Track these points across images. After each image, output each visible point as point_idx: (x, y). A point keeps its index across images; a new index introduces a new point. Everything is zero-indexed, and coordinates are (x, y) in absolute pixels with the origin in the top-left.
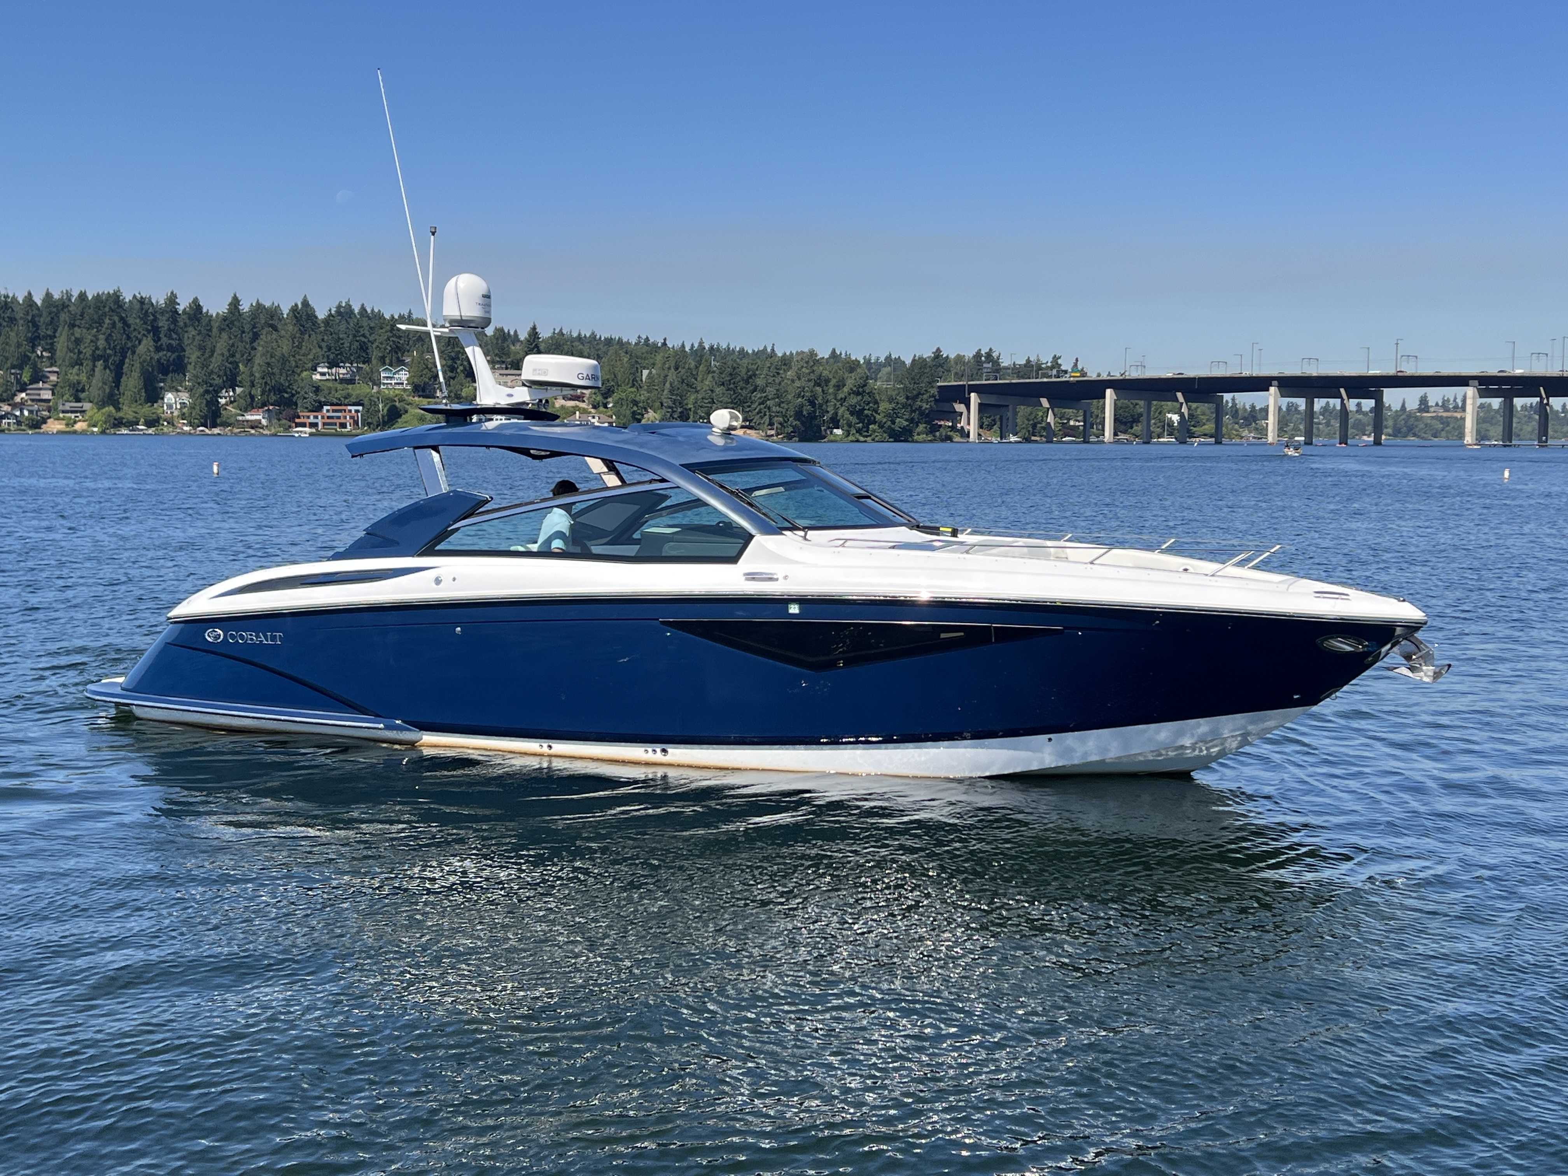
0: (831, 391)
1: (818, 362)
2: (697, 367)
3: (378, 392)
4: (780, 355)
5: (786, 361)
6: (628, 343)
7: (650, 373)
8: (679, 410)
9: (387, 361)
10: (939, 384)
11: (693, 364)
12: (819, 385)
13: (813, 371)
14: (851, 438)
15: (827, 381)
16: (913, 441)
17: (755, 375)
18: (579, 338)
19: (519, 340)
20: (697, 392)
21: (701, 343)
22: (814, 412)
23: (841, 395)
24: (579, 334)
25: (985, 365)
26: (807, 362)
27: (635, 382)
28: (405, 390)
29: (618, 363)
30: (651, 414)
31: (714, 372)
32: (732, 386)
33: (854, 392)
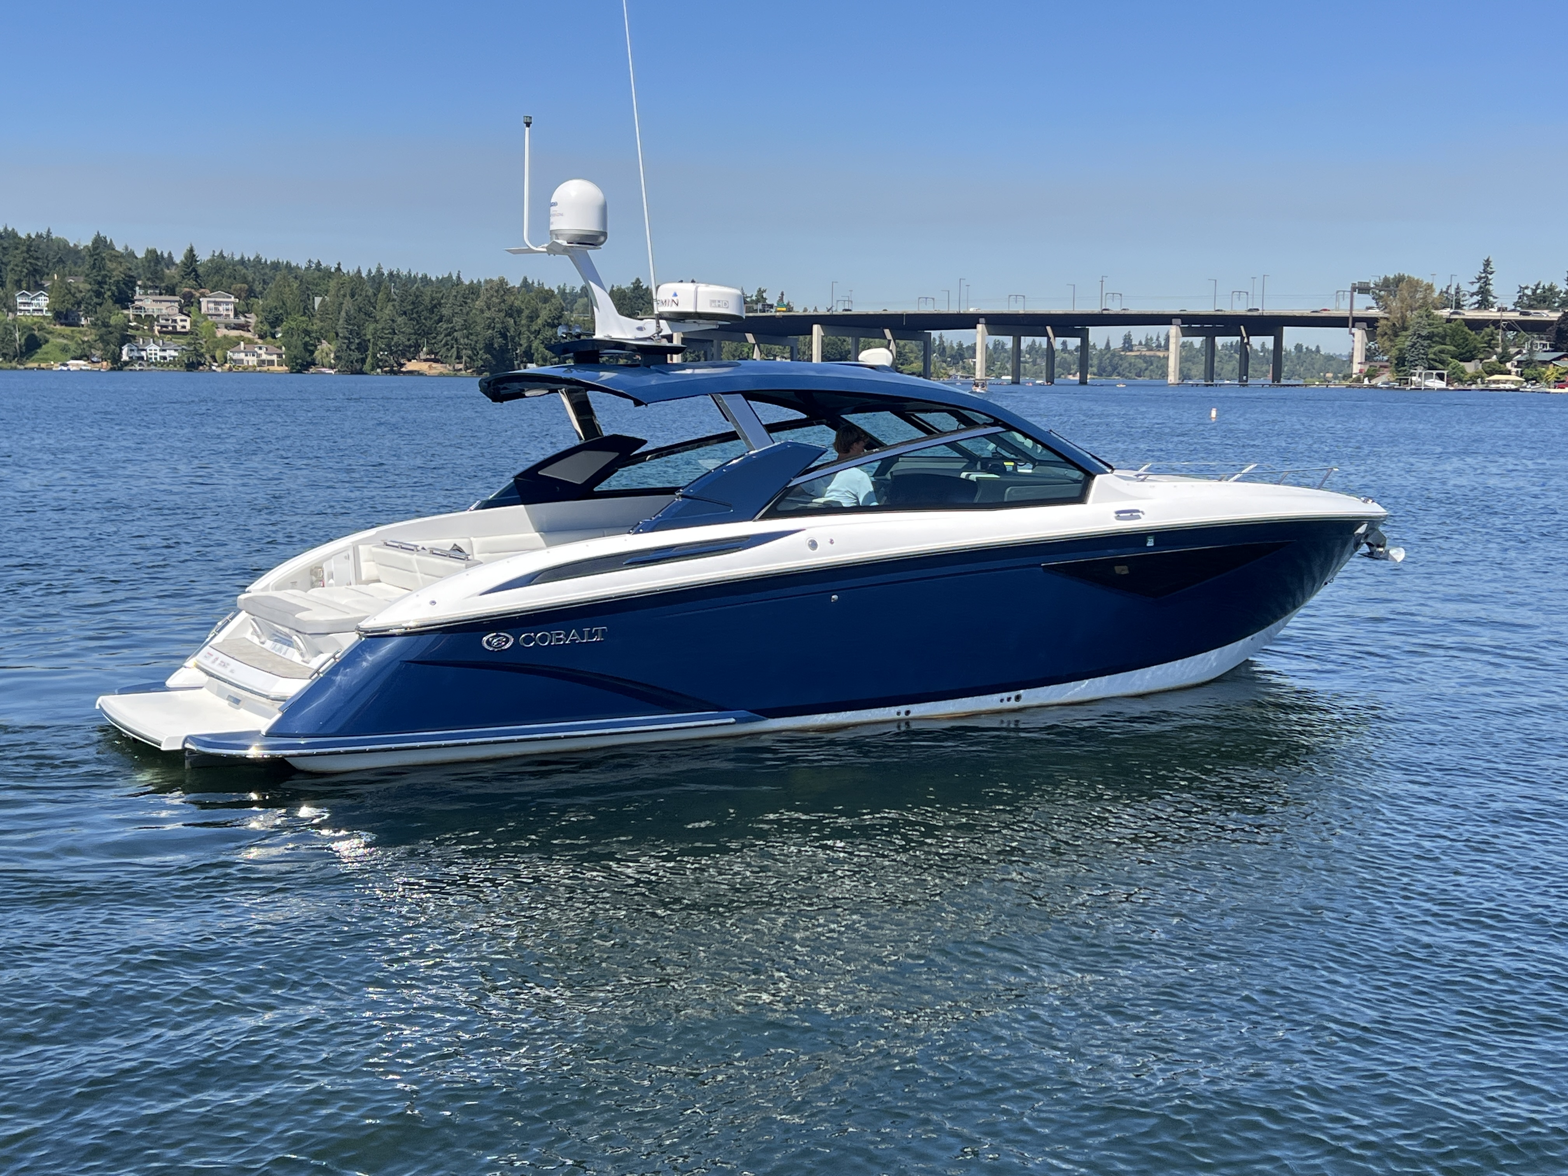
0: (523, 322)
1: (509, 291)
2: (375, 295)
3: (14, 320)
4: (467, 282)
5: (474, 290)
6: (297, 267)
7: (323, 300)
8: (357, 341)
9: (24, 285)
11: (370, 292)
12: (511, 316)
13: (504, 301)
15: (520, 312)
17: (440, 304)
18: (242, 262)
19: (174, 264)
20: (376, 321)
21: (379, 270)
22: (506, 345)
23: (534, 327)
24: (242, 258)
26: (497, 291)
27: (307, 310)
28: (44, 317)
29: (287, 289)
30: (325, 345)
31: (394, 300)
32: (415, 315)
33: (549, 324)
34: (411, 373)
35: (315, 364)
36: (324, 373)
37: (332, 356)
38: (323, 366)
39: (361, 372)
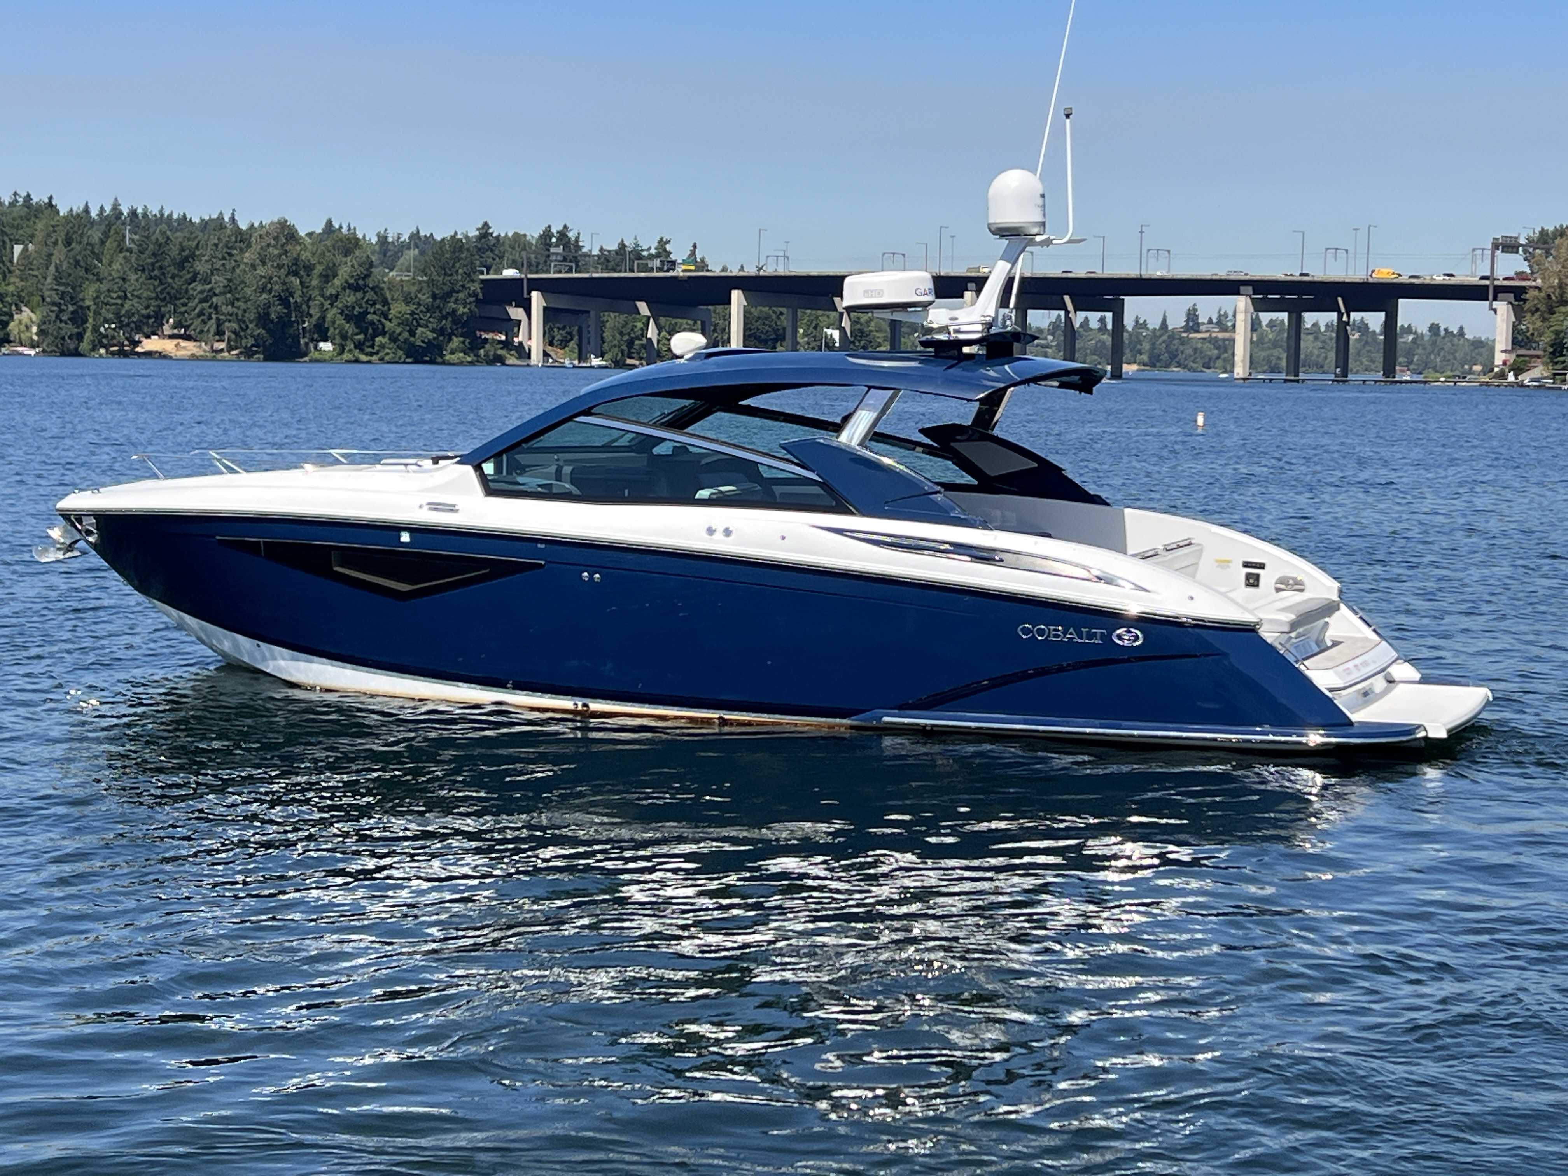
0: (315, 282)
1: (297, 240)
2: (103, 243)
4: (243, 226)
7: (25, 250)
8: (71, 308)
10: (482, 277)
11: (99, 236)
12: (296, 274)
13: (286, 252)
14: (346, 356)
15: (309, 268)
16: (444, 363)
17: (193, 256)
20: (100, 280)
21: (115, 207)
22: (289, 315)
23: (330, 291)
25: (552, 250)
26: (276, 238)
30: (26, 314)
31: (130, 250)
32: (156, 272)
33: (350, 286)
34: (149, 354)
35: (9, 342)
36: (21, 354)
37: (35, 329)
38: (22, 345)
39: (77, 354)
